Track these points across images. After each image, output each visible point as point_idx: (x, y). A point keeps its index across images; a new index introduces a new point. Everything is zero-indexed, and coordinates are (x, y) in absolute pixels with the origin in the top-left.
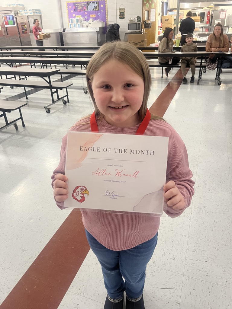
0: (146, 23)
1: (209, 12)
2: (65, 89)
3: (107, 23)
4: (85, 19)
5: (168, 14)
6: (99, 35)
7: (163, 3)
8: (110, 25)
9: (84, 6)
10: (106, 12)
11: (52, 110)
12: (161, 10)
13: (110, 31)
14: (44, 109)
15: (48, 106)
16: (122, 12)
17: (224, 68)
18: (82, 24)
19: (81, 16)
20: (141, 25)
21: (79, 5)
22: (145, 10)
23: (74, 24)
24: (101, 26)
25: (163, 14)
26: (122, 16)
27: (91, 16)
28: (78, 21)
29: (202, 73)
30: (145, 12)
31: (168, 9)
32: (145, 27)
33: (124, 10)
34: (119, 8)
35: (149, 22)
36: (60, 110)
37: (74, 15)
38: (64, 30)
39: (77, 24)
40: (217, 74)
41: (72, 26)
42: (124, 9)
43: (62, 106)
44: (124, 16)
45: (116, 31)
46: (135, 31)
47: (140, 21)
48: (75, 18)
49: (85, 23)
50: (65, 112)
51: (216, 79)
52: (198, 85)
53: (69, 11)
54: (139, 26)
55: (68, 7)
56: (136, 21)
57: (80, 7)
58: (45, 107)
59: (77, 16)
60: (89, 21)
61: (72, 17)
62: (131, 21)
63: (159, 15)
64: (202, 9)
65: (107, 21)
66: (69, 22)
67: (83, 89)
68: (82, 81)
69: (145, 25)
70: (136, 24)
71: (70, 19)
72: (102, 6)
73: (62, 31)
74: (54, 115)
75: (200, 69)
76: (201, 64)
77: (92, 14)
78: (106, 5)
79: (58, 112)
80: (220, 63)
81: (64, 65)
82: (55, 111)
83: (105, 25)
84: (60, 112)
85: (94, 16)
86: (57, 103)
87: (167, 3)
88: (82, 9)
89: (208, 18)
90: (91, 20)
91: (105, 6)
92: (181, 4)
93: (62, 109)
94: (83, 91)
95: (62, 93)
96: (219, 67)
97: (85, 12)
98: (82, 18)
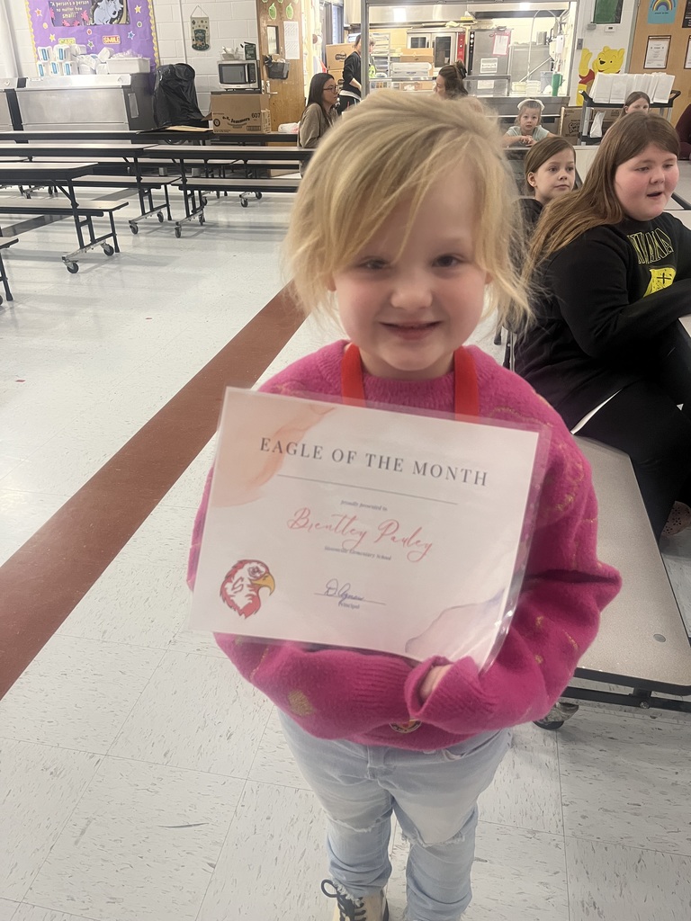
0: (270, 62)
1: (462, 36)
3: (157, 61)
4: (88, 49)
5: (345, 40)
6: (133, 97)
7: (328, 5)
8: (163, 67)
9: (82, 12)
10: (153, 28)
12: (320, 25)
13: (164, 85)
16: (201, 28)
18: (78, 64)
19: (74, 39)
20: (259, 69)
21: (65, 7)
22: (265, 25)
23: (54, 64)
24: (136, 70)
25: (328, 40)
26: (200, 43)
27: (106, 40)
28: (63, 54)
30: (266, 31)
31: (345, 25)
32: (270, 76)
33: (204, 23)
34: (191, 18)
35: (279, 61)
37: (52, 38)
38: (22, 83)
39: (61, 63)
41: (47, 70)
42: (205, 20)
44: (208, 41)
46: (242, 86)
47: (254, 56)
48: (56, 46)
49: (88, 62)
53: (36, 24)
54: (251, 73)
55: (32, 13)
56: (244, 58)
57: (68, 13)
59: (61, 40)
60: (99, 56)
61: (48, 43)
62: (227, 55)
63: (315, 40)
64: (444, 26)
65: (156, 55)
66: (38, 58)
67: (64, 258)
69: (269, 70)
70: (244, 65)
71: (39, 48)
72: (138, 9)
73: (15, 86)
77: (110, 33)
78: (150, 7)
81: (21, 189)
83: (151, 68)
85: (114, 40)
87: (341, 8)
88: (77, 19)
89: (461, 53)
90: (105, 52)
91: (146, 10)
92: (371, 9)
94: (62, 265)
97: (86, 29)
98: (77, 47)
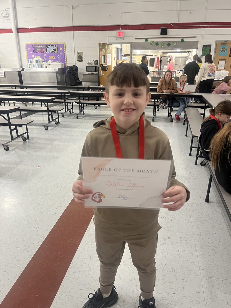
0: (102, 66)
1: (158, 58)
2: (25, 126)
3: (66, 64)
4: (44, 60)
5: (122, 59)
6: (59, 75)
7: (117, 49)
8: (69, 66)
9: (43, 49)
10: (65, 54)
11: (11, 147)
12: (116, 55)
13: (69, 72)
14: (2, 147)
15: (6, 143)
16: (80, 55)
17: (174, 107)
18: (41, 64)
19: (40, 57)
20: (99, 68)
21: (38, 47)
22: (101, 55)
23: (34, 64)
24: (60, 67)
25: (118, 59)
26: (80, 59)
27: (50, 57)
28: (37, 61)
29: (155, 111)
30: (101, 57)
31: (122, 55)
32: (102, 70)
34: (78, 52)
35: (105, 65)
36: (19, 148)
37: (33, 56)
38: (23, 69)
40: (169, 112)
41: (31, 66)
42: (82, 53)
43: (22, 143)
44: (83, 59)
45: (75, 72)
46: (93, 72)
47: (97, 64)
48: (34, 59)
49: (45, 64)
50: (25, 149)
51: (168, 116)
52: (153, 122)
53: (28, 52)
54: (96, 68)
55: (27, 48)
56: (94, 64)
57: (39, 49)
58: (3, 145)
59: (36, 57)
60: (48, 62)
61: (32, 58)
62: (89, 64)
63: (114, 59)
64: (152, 55)
65: (66, 62)
66: (28, 62)
67: (44, 126)
68: (42, 118)
69: (102, 68)
70: (94, 66)
71: (29, 59)
72: (61, 49)
73: (20, 70)
74: (13, 152)
75: (154, 108)
76: (154, 103)
77: (52, 56)
78: (65, 48)
79: (17, 149)
80: (170, 103)
81: (23, 103)
82: (14, 148)
83: (64, 66)
84: (20, 149)
86: (16, 140)
87: (121, 50)
88: (41, 51)
89: (158, 63)
90: (50, 61)
91: (63, 49)
92: (133, 51)
93: (22, 146)
94: (43, 128)
95: (21, 130)
96: (171, 106)
97: (44, 54)
98: (41, 59)
